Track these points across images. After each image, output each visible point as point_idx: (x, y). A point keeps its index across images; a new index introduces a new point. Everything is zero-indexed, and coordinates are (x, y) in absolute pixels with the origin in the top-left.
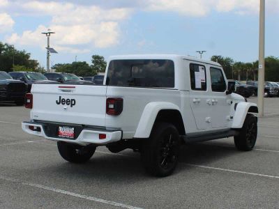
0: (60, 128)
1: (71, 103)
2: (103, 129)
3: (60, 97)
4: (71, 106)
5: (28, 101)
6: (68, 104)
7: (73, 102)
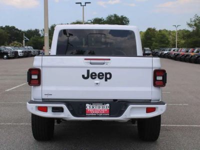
0: (87, 105)
2: (148, 102)
3: (88, 71)
4: (106, 80)
5: (35, 77)
6: (101, 79)
7: (108, 76)
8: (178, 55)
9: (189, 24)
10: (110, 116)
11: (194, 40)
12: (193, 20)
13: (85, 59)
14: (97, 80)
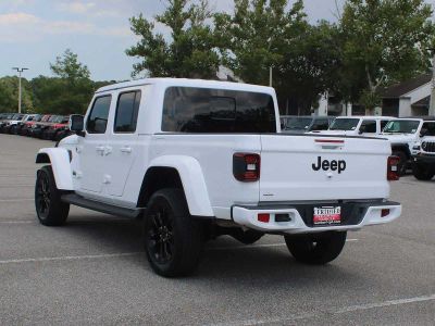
0: (315, 209)
1: (339, 166)
3: (319, 158)
4: (339, 172)
5: (251, 167)
6: (333, 169)
7: (342, 166)
8: (47, 128)
9: (53, 68)
10: (341, 224)
11: (65, 100)
12: (62, 60)
13: (317, 141)
14: (330, 172)
